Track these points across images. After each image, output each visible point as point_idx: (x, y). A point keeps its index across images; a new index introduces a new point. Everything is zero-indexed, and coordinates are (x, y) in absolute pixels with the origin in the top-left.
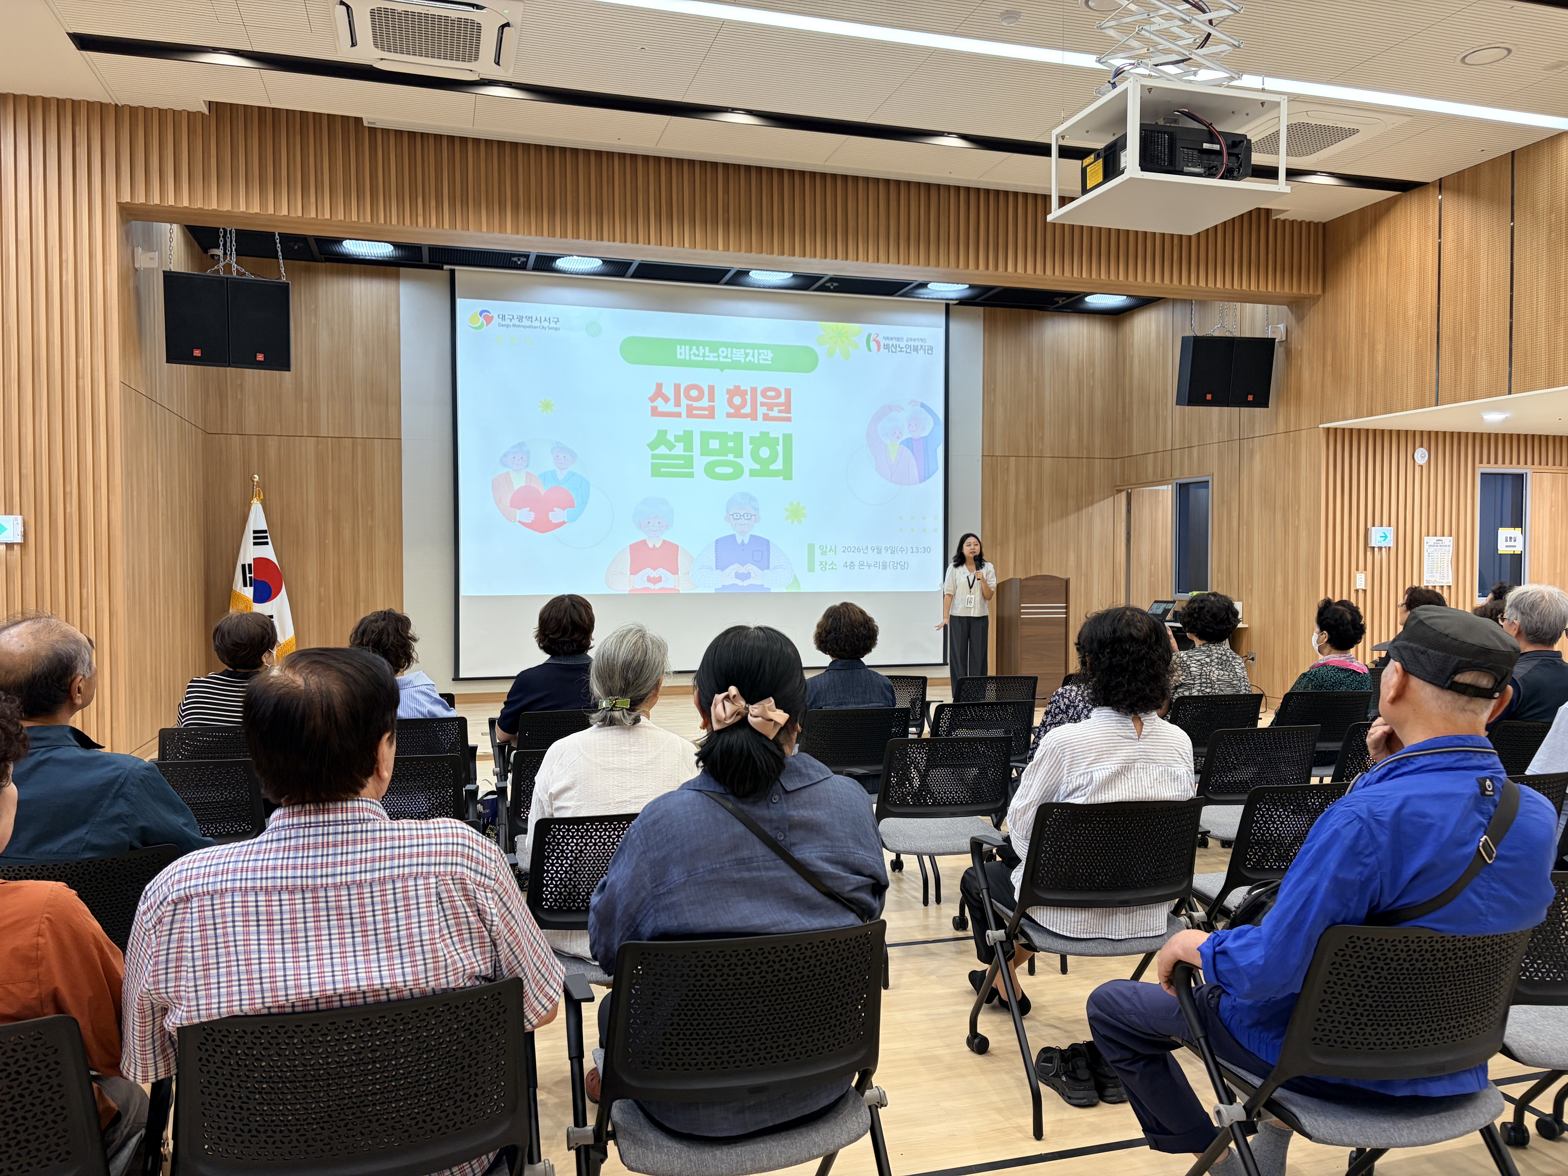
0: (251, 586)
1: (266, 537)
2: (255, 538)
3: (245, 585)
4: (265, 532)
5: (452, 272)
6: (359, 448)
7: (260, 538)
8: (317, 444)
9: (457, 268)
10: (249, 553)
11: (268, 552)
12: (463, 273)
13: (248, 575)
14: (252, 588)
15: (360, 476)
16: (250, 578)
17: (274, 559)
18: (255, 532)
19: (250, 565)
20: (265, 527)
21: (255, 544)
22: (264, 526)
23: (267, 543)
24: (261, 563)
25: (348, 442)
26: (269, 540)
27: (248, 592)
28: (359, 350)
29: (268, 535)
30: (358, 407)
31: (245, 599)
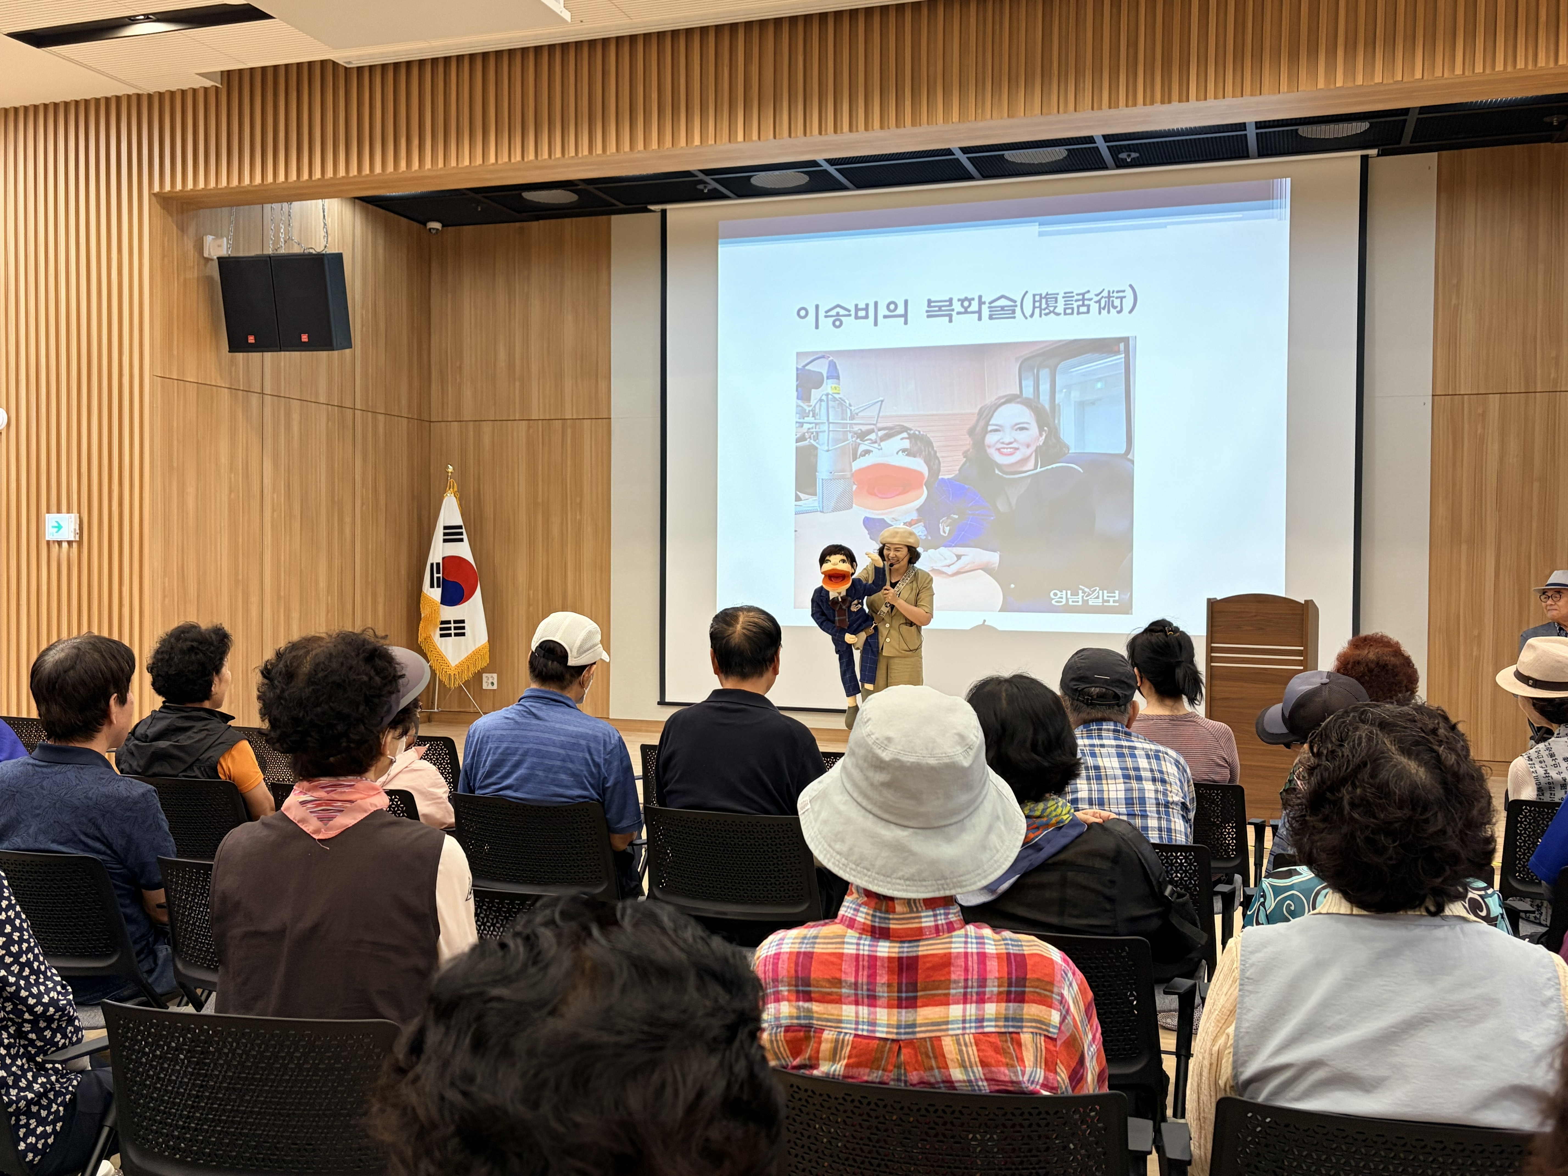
0: (438, 586)
1: (461, 534)
2: (445, 534)
3: (432, 586)
4: (460, 527)
5: (664, 213)
6: (569, 431)
7: (452, 535)
8: (529, 427)
9: (668, 207)
10: (439, 551)
11: (463, 550)
12: (677, 213)
13: (436, 575)
14: (440, 589)
15: (569, 463)
16: (438, 578)
17: (469, 557)
18: (445, 528)
19: (438, 564)
20: (459, 521)
21: (445, 541)
22: (457, 520)
23: (461, 540)
24: (451, 562)
25: (558, 423)
26: (465, 537)
27: (435, 594)
28: (569, 317)
29: (464, 530)
30: (568, 384)
31: (431, 601)
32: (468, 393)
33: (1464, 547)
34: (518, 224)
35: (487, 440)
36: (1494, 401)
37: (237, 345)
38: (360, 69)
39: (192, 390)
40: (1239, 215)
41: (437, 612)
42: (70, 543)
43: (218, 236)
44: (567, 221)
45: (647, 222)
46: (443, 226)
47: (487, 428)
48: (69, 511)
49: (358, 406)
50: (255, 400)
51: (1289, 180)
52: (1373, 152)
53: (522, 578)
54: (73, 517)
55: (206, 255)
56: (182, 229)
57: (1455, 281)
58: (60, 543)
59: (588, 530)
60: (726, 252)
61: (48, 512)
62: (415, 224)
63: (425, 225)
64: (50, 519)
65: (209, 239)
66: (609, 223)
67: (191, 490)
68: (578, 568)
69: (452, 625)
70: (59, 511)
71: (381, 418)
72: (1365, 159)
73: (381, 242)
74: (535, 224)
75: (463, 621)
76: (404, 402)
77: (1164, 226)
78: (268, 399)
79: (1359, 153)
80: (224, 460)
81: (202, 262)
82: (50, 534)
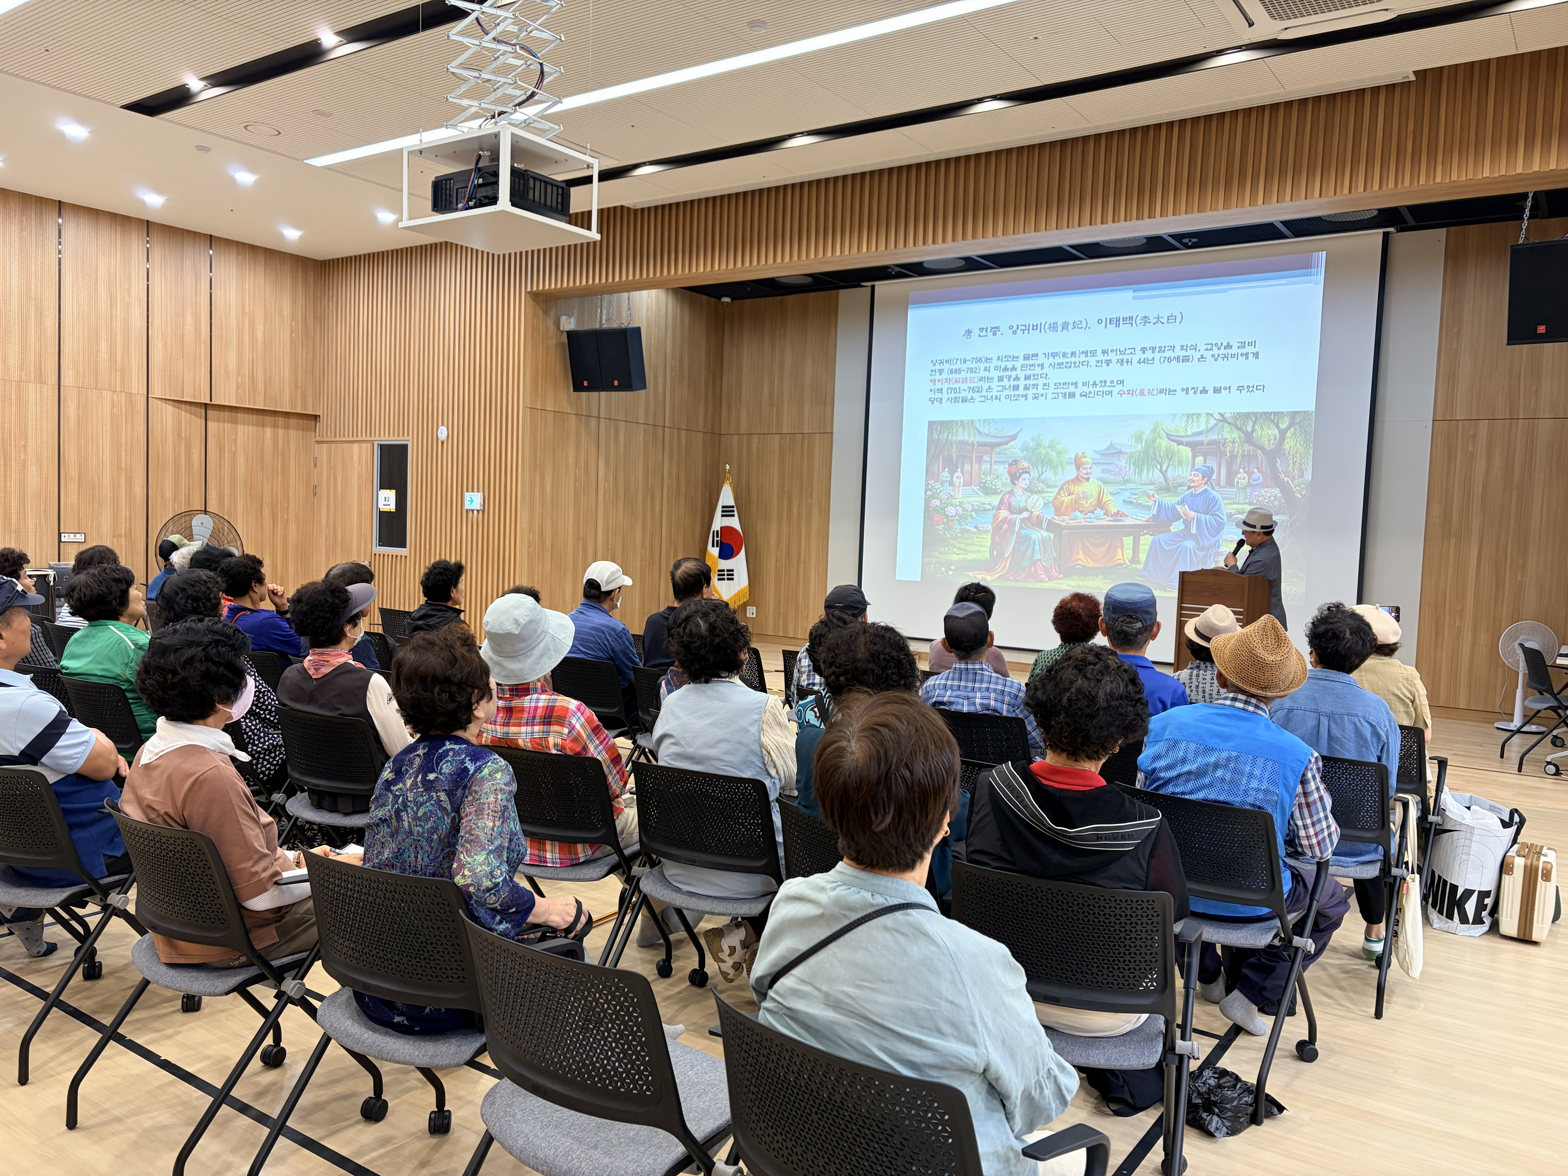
0: (718, 546)
1: (734, 511)
2: (723, 511)
3: (713, 546)
4: (733, 507)
5: (873, 287)
7: (727, 512)
8: (781, 439)
9: (876, 283)
10: (718, 522)
11: (734, 522)
12: (883, 287)
13: (716, 539)
14: (718, 549)
15: (805, 463)
16: (717, 541)
17: (738, 527)
18: (723, 507)
19: (718, 532)
20: (732, 504)
21: (723, 516)
22: (731, 502)
23: (733, 516)
24: (726, 530)
25: (800, 436)
26: (736, 513)
27: (714, 551)
28: (809, 362)
29: (735, 509)
30: (807, 408)
31: (712, 556)
32: (744, 415)
33: (1453, 540)
34: (779, 298)
35: (754, 447)
36: (1484, 426)
37: (578, 387)
38: (642, 210)
39: (551, 416)
40: (1284, 281)
41: (717, 564)
42: (478, 511)
43: (570, 316)
44: (811, 294)
45: (860, 294)
46: (732, 300)
47: (755, 439)
48: (478, 491)
49: (667, 424)
50: (593, 422)
51: (1324, 253)
52: (1392, 229)
53: (773, 543)
54: (480, 495)
55: (561, 329)
56: (546, 312)
57: (1456, 330)
58: (473, 511)
59: (815, 511)
60: (914, 315)
61: (467, 491)
62: (713, 299)
63: (720, 299)
64: (468, 495)
65: (563, 319)
66: (838, 295)
67: (548, 480)
68: (808, 537)
69: (726, 573)
70: (473, 491)
71: (684, 432)
72: (1386, 235)
73: (687, 313)
74: (790, 297)
75: (732, 571)
76: (701, 421)
77: (1225, 291)
78: (602, 421)
79: (1382, 230)
80: (571, 460)
81: (559, 333)
82: (467, 506)
